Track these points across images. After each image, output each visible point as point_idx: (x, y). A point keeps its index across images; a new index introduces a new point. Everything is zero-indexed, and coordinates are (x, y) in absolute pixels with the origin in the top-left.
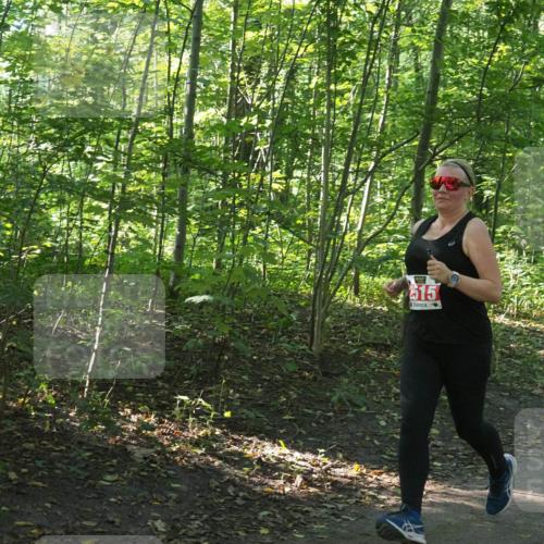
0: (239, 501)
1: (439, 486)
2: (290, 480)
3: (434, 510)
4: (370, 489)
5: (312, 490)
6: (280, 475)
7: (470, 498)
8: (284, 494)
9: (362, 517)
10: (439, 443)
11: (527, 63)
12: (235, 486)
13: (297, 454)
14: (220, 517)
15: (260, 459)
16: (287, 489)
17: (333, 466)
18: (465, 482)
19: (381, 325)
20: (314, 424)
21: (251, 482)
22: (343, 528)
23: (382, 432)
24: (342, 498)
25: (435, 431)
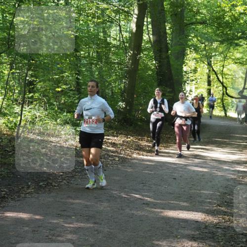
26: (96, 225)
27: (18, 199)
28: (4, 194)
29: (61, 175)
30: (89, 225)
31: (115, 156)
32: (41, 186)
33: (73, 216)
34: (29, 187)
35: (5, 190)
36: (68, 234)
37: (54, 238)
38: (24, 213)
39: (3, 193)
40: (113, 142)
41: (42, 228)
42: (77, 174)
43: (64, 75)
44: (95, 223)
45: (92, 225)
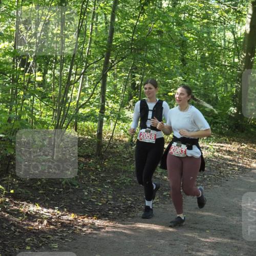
0: (17, 234)
1: (111, 223)
2: (41, 222)
3: (108, 235)
4: (79, 226)
5: (52, 227)
6: (36, 220)
7: (125, 228)
8: (38, 229)
9: (75, 239)
10: (112, 202)
11: (154, 24)
12: (15, 226)
13: (45, 210)
14: (7, 241)
15: (27, 213)
16: (40, 227)
17: (62, 215)
18: (123, 221)
19: (87, 146)
20: (54, 195)
21: (23, 224)
22: (65, 245)
23: (85, 198)
24: (66, 231)
25: (110, 197)
26: (234, 241)
28: (131, 204)
30: (226, 240)
31: (234, 165)
32: (165, 195)
33: (207, 230)
35: (130, 199)
36: (207, 249)
37: (194, 253)
38: (156, 224)
39: (129, 202)
40: (228, 149)
41: (179, 241)
42: (199, 184)
43: (177, 79)
44: (232, 238)
45: (229, 241)
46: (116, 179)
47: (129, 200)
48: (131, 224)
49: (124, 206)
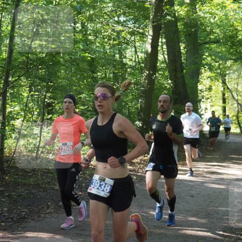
25: (5, 209)
27: (38, 219)
28: (25, 215)
29: (80, 195)
31: (133, 175)
34: (48, 207)
35: (25, 210)
39: (23, 213)
43: (81, 96)
46: (13, 192)
47: (24, 212)
48: (20, 234)
49: (18, 218)
